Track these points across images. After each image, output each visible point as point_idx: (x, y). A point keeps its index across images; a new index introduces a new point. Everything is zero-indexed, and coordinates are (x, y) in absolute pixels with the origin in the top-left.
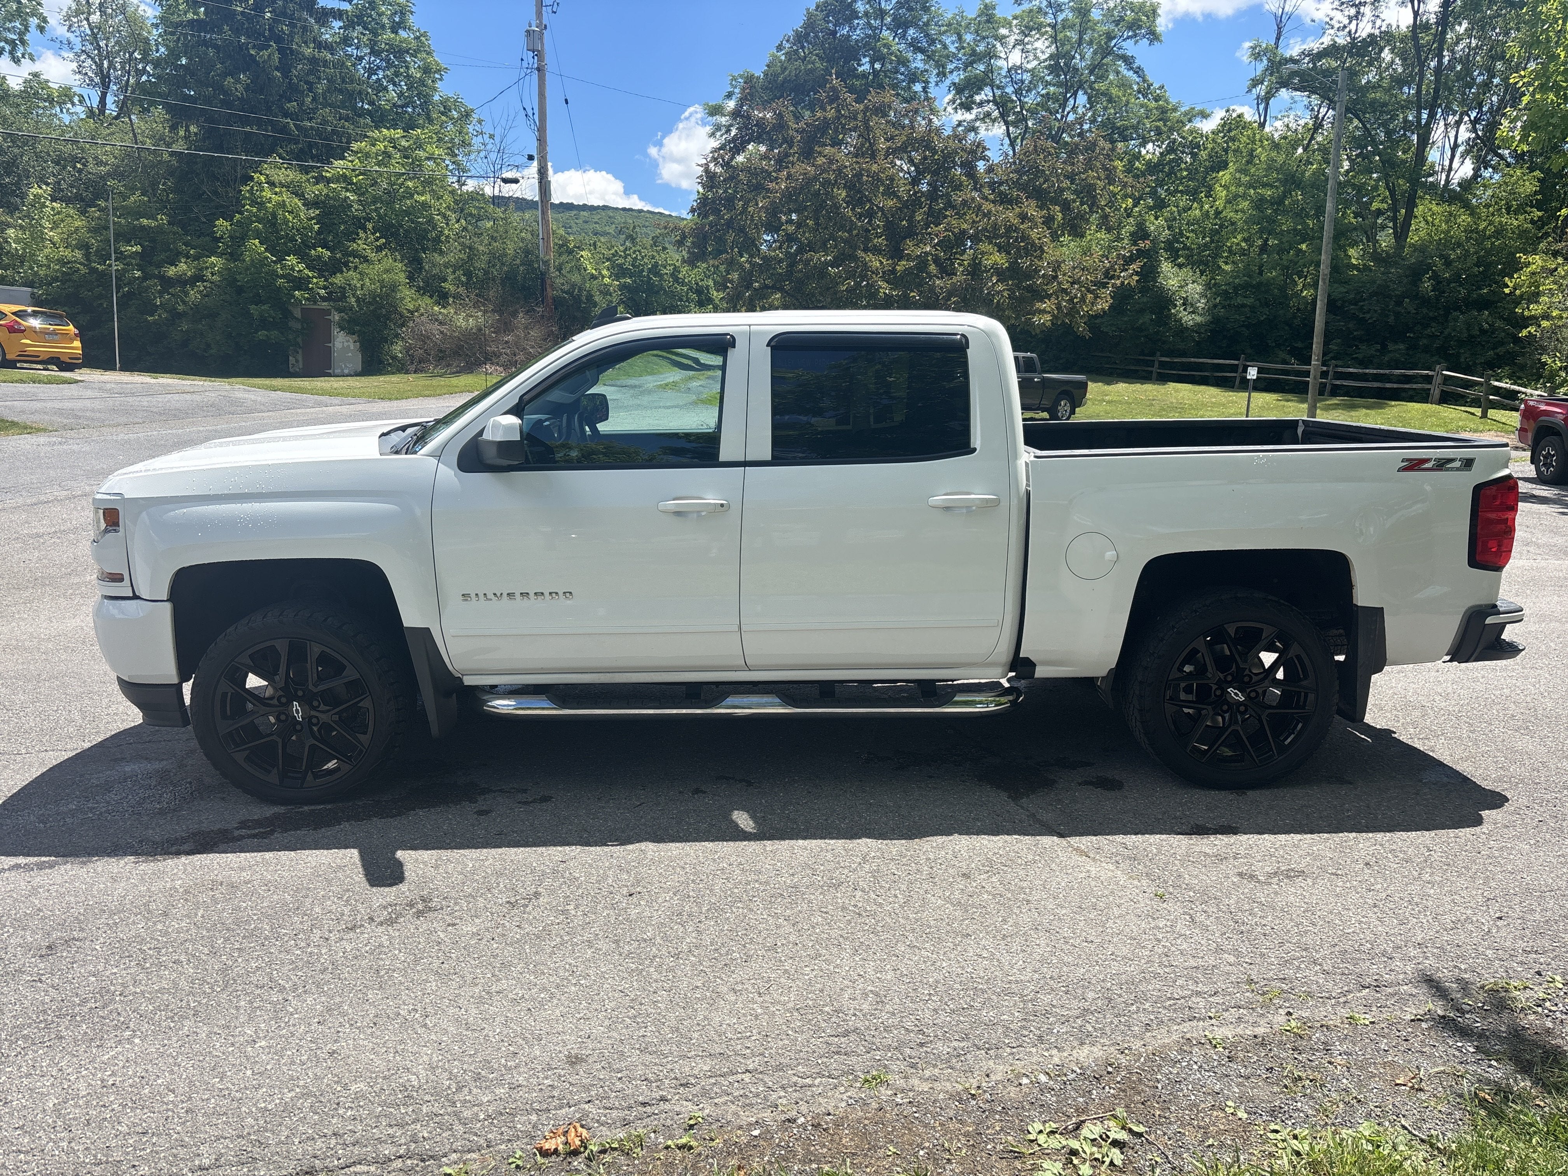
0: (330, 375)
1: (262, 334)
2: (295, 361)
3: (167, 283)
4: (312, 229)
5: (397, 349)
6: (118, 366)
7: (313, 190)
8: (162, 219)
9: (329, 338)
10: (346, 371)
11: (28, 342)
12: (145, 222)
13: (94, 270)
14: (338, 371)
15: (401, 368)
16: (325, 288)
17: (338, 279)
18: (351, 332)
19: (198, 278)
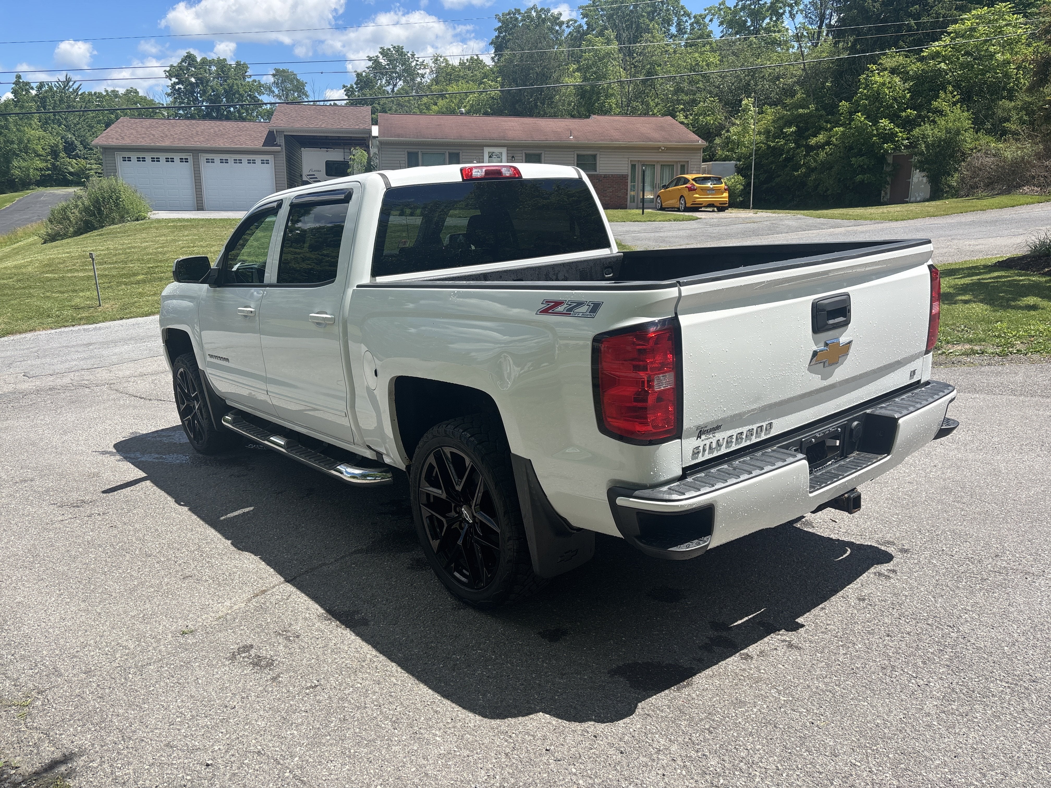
0: (907, 202)
1: (859, 178)
2: (886, 193)
3: (810, 149)
4: (904, 97)
5: (954, 181)
6: (751, 206)
7: (915, 67)
8: (812, 107)
9: (909, 176)
10: (918, 199)
11: (697, 196)
12: (801, 111)
13: (769, 146)
14: (912, 199)
15: (955, 193)
16: (908, 139)
17: (916, 132)
18: (922, 170)
19: (828, 143)
